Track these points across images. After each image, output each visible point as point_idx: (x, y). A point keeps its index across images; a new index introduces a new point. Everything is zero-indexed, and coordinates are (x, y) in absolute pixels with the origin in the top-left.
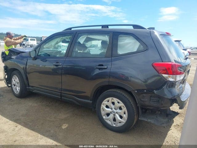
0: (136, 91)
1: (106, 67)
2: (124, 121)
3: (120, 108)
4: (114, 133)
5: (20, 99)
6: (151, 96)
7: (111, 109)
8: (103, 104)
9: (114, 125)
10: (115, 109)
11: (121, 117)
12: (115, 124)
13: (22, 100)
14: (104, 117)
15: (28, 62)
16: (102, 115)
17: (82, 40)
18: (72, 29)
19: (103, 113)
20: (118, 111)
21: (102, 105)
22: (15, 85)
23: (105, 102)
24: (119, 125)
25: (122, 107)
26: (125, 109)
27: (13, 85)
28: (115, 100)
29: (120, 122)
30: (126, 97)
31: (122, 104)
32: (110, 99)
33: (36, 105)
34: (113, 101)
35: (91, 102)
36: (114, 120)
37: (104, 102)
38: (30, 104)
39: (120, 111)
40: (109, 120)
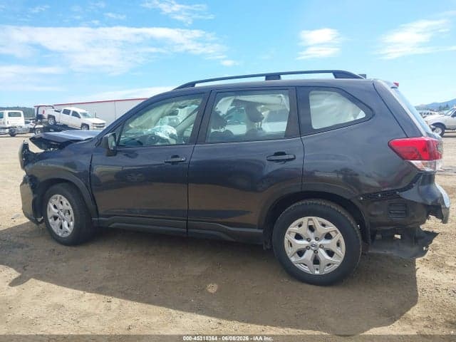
0: (362, 198)
1: (292, 157)
2: (337, 261)
3: (328, 236)
4: (319, 287)
5: (74, 248)
6: (390, 205)
7: (309, 240)
8: (290, 233)
9: (317, 272)
10: (317, 239)
11: (331, 253)
12: (317, 270)
13: (81, 250)
14: (293, 259)
15: (93, 162)
16: (288, 255)
17: (224, 106)
18: (197, 85)
19: (290, 251)
20: (324, 242)
21: (287, 235)
22: (56, 218)
23: (293, 228)
24: (328, 270)
25: (333, 234)
26: (338, 236)
27: (51, 218)
28: (316, 221)
29: (329, 265)
30: (340, 213)
31: (331, 228)
32: (305, 220)
33: (119, 255)
34: (311, 223)
35: (261, 231)
36: (316, 261)
37: (290, 229)
38: (106, 254)
39: (328, 242)
40: (304, 264)
